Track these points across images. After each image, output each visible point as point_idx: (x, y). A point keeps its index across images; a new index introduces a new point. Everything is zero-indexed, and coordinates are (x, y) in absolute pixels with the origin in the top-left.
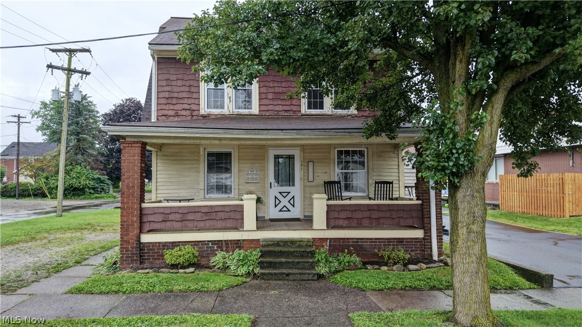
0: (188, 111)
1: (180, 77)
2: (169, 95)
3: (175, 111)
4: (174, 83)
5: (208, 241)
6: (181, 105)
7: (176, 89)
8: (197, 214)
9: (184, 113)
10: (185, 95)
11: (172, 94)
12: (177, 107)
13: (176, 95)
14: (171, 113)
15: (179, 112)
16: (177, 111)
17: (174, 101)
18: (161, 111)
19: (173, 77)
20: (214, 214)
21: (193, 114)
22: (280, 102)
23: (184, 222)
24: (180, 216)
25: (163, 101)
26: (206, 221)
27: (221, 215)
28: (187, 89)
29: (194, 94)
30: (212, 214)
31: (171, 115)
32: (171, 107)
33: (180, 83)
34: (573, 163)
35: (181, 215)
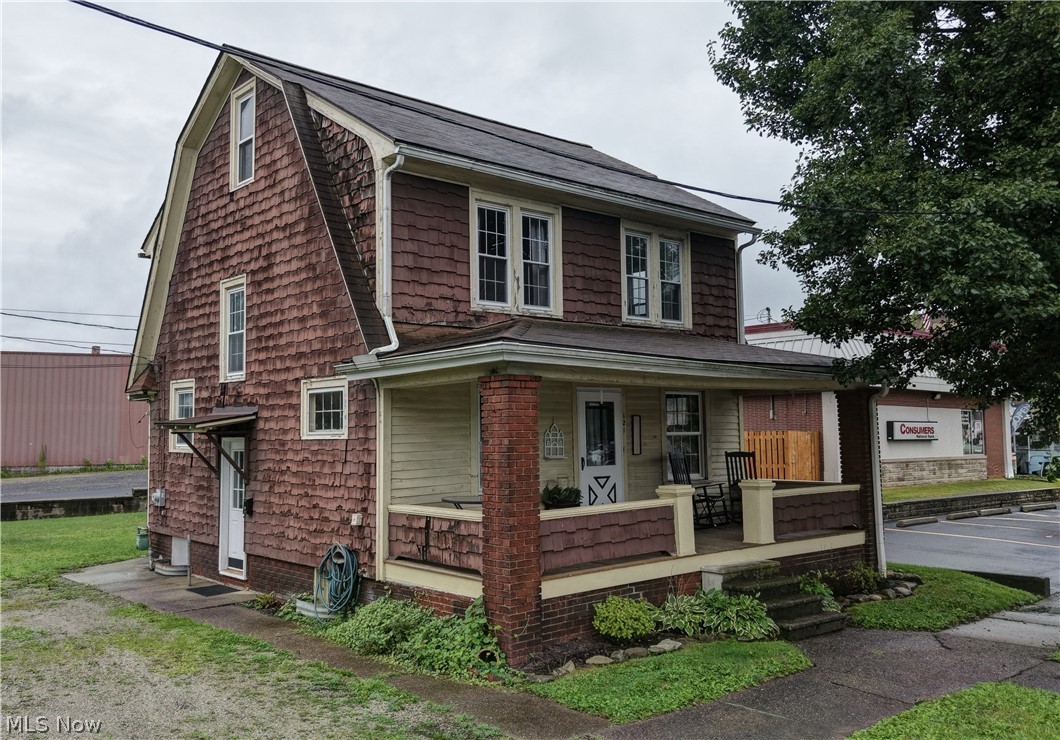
0: (448, 301)
1: (434, 223)
2: (415, 261)
3: (425, 300)
4: (423, 236)
5: (631, 585)
6: (436, 286)
7: (427, 250)
8: (612, 529)
9: (440, 305)
10: (442, 265)
11: (420, 259)
12: (432, 291)
13: (426, 263)
14: (420, 303)
15: (434, 301)
16: (429, 301)
17: (424, 278)
18: (399, 296)
19: (422, 223)
20: (636, 526)
21: (459, 310)
22: (593, 297)
23: (596, 548)
24: (590, 534)
25: (403, 275)
26: (628, 543)
27: (646, 528)
28: (446, 252)
29: (458, 265)
30: (633, 527)
31: (419, 307)
32: (419, 290)
33: (433, 237)
34: (774, 414)
35: (592, 532)
